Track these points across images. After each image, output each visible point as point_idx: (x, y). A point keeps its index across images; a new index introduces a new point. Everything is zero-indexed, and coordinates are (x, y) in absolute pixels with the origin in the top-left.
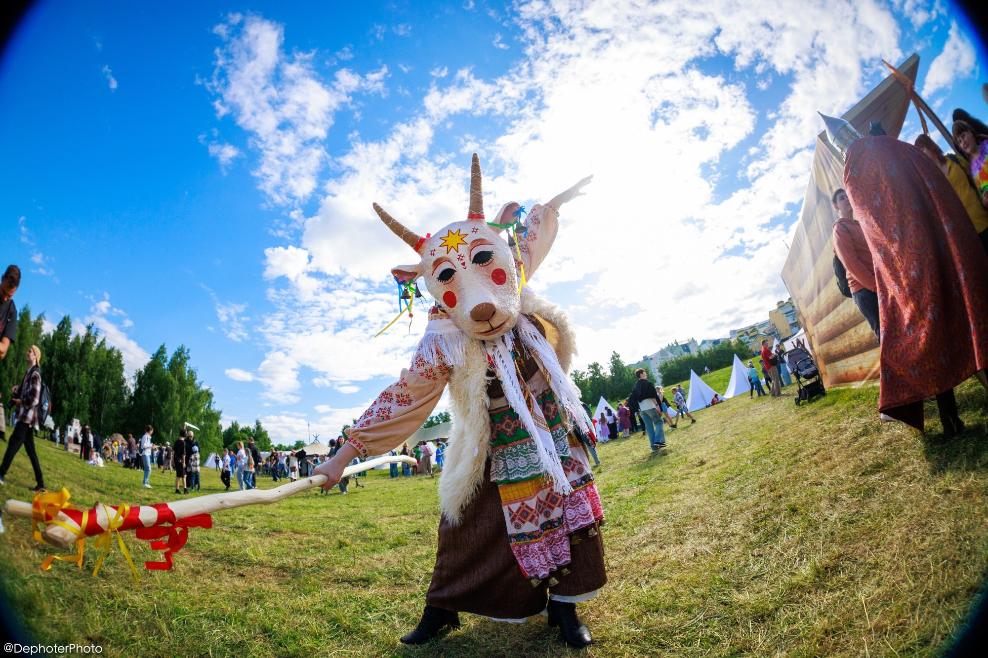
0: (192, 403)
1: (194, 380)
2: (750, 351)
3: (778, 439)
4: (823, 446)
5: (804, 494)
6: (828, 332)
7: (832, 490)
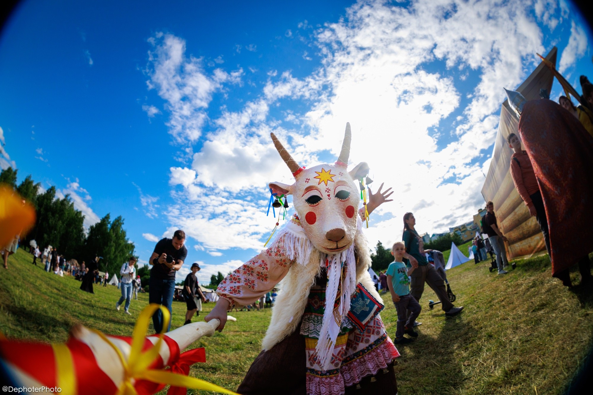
0: (122, 250)
1: (125, 236)
2: (462, 240)
3: (479, 293)
4: (507, 296)
5: (497, 326)
6: (510, 225)
7: (515, 322)
